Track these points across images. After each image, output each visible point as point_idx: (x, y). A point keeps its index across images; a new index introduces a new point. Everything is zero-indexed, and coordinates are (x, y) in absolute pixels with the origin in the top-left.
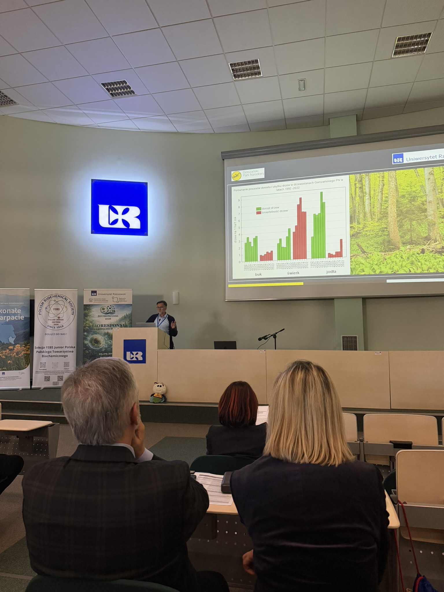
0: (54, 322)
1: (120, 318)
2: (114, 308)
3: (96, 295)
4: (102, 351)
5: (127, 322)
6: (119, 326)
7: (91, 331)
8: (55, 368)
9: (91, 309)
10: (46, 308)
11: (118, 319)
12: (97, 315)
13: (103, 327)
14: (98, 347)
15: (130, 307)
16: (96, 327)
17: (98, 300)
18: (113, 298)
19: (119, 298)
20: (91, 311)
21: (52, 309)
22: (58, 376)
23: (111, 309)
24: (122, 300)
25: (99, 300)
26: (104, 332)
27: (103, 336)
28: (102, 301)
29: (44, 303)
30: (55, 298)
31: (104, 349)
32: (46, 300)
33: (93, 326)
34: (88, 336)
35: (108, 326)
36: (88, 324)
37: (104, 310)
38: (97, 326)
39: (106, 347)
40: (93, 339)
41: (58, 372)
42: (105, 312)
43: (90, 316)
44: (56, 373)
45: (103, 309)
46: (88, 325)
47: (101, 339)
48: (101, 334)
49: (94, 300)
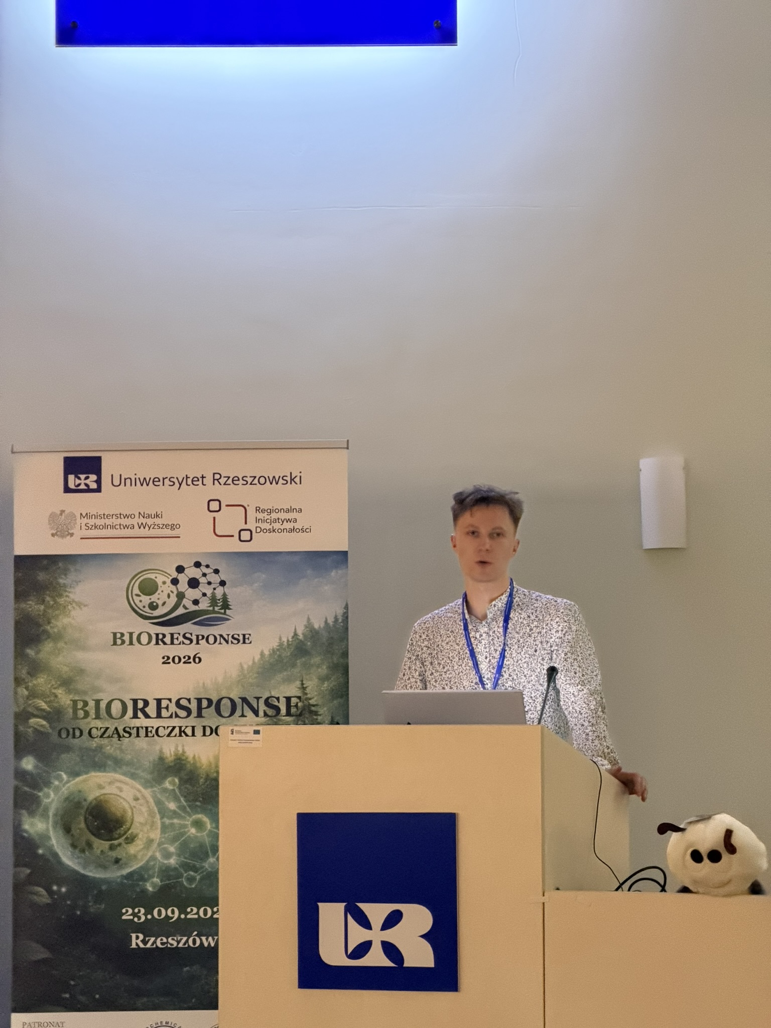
1: (267, 653)
2: (223, 583)
3: (94, 486)
4: (144, 891)
5: (312, 684)
6: (256, 713)
7: (68, 749)
9: (65, 586)
11: (247, 662)
12: (107, 628)
13: (147, 716)
14: (117, 861)
15: (333, 574)
16: (98, 717)
17: (109, 522)
18: (214, 506)
19: (258, 509)
20: (61, 601)
23: (204, 588)
24: (277, 526)
25: (118, 521)
26: (153, 757)
27: (147, 784)
28: (137, 532)
31: (156, 880)
33: (81, 713)
34: (48, 784)
35: (183, 713)
36: (43, 696)
37: (154, 598)
38: (103, 711)
39: (173, 861)
40: (78, 805)
42: (156, 613)
43: (58, 637)
45: (149, 588)
46: (44, 706)
47: (135, 802)
48: (133, 771)
49: (85, 521)
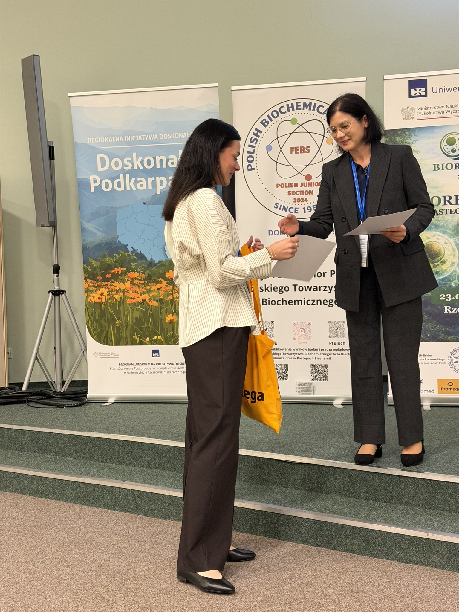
0: (293, 193)
3: (423, 93)
4: (450, 286)
8: (303, 341)
9: (410, 143)
10: (269, 148)
12: (430, 163)
13: (451, 204)
17: (431, 111)
21: (286, 150)
22: (312, 366)
25: (435, 110)
26: (454, 223)
28: (445, 115)
29: (261, 132)
30: (295, 111)
31: (457, 281)
32: (268, 119)
37: (454, 147)
41: (310, 352)
44: (304, 356)
45: (451, 142)
47: (445, 245)
48: (444, 230)
49: (419, 111)
